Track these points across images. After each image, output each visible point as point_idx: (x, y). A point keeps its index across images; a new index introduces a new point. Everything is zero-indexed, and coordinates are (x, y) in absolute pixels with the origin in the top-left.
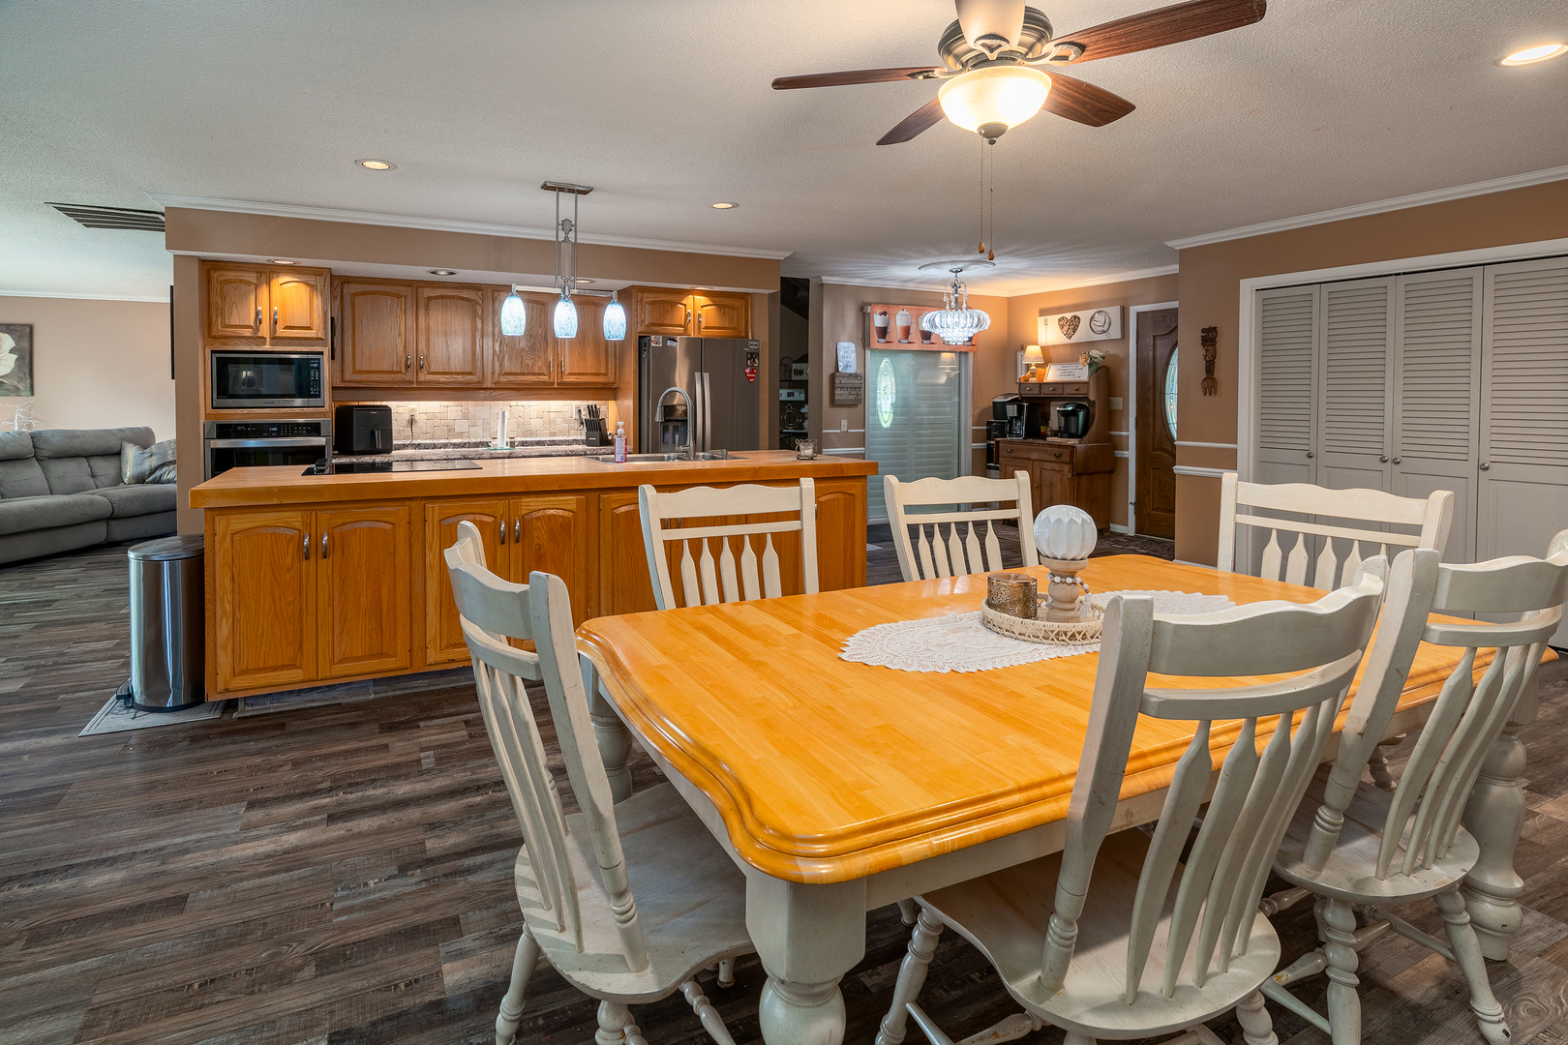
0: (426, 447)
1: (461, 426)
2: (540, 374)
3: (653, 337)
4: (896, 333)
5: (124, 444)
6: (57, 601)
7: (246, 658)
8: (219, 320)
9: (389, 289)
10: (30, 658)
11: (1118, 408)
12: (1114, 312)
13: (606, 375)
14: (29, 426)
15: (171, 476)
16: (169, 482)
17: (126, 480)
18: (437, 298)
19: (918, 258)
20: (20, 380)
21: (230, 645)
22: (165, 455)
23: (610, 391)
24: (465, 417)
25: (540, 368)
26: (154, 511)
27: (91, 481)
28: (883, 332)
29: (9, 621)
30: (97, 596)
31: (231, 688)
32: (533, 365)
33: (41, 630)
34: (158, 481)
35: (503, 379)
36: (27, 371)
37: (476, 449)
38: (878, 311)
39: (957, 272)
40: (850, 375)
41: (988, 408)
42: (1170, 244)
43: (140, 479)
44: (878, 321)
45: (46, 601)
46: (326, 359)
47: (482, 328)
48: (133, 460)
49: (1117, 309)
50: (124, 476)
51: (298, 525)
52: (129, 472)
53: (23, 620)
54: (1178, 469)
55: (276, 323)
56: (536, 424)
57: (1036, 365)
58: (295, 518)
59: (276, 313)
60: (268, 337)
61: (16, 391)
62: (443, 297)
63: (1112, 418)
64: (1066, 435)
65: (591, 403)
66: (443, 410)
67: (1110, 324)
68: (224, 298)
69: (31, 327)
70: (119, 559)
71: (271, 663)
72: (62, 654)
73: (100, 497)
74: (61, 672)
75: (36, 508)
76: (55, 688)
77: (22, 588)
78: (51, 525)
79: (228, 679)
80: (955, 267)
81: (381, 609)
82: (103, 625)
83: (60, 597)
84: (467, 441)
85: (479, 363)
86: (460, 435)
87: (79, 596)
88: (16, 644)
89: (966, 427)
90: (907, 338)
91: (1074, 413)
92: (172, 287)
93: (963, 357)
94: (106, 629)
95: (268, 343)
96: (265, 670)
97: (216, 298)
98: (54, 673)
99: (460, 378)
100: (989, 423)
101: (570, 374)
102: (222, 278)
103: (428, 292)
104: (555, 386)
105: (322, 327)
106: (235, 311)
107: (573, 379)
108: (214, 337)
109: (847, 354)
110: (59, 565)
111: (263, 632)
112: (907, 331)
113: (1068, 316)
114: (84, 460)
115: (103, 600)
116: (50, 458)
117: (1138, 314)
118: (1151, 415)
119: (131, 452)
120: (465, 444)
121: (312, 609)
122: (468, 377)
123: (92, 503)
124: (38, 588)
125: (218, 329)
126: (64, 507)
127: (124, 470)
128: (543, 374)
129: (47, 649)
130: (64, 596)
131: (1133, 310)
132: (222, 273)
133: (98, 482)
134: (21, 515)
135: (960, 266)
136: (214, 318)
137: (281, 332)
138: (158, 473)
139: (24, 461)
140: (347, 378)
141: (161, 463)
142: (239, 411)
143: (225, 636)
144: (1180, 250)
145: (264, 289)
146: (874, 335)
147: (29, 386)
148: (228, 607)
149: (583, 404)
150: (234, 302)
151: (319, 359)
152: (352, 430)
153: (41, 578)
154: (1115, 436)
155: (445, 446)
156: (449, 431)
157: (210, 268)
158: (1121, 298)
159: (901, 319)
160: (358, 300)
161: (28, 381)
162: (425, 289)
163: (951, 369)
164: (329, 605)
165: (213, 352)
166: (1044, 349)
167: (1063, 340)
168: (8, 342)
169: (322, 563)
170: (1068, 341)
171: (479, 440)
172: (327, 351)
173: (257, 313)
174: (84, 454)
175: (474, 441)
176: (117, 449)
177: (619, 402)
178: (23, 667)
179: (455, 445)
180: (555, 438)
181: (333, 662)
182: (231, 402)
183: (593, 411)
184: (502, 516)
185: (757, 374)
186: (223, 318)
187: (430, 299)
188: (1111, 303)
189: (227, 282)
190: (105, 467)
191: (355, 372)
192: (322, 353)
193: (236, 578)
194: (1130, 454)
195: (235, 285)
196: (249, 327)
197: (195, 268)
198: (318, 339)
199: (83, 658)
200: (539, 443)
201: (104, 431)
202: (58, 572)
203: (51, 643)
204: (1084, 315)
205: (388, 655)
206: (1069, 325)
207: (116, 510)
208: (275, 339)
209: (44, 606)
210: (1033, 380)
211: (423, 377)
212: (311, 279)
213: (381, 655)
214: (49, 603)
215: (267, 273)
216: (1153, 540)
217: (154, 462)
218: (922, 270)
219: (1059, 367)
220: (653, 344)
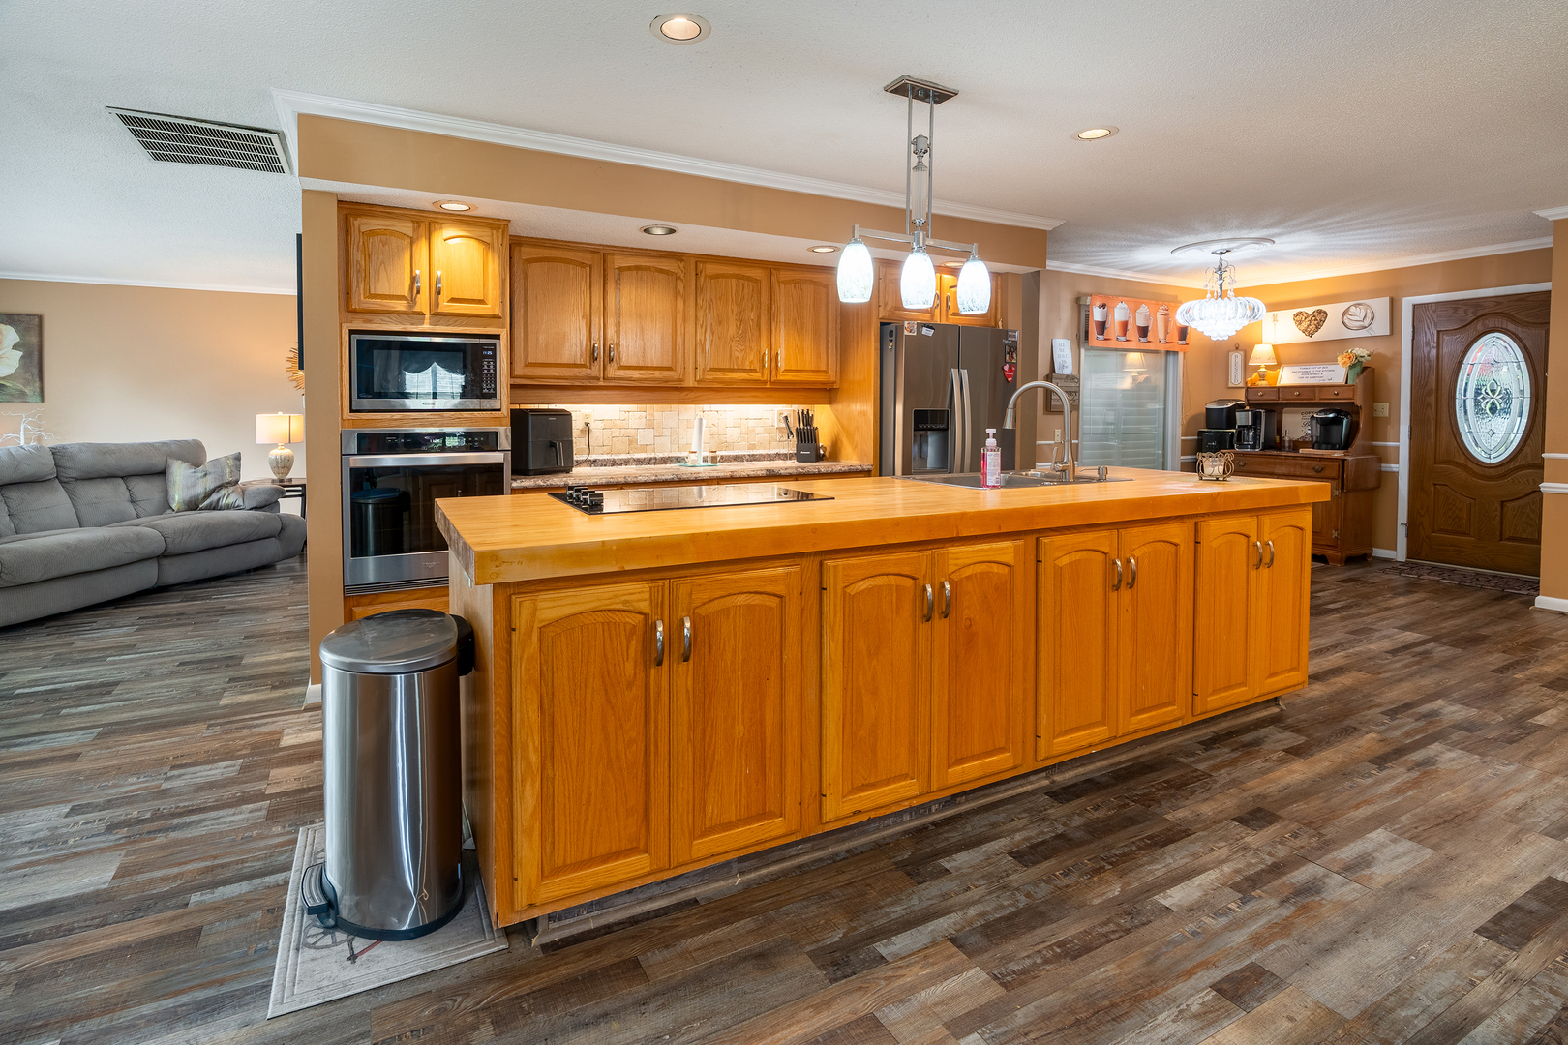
0: (604, 463)
1: (645, 437)
2: (751, 370)
3: (906, 323)
4: (1114, 329)
5: (170, 461)
6: (116, 684)
7: (562, 845)
8: (362, 286)
9: (570, 255)
10: (109, 804)
11: (1381, 415)
12: (1381, 305)
13: (826, 372)
14: (39, 439)
15: (231, 500)
16: (228, 507)
17: (174, 506)
18: (629, 268)
19: (1177, 237)
20: (27, 383)
21: (538, 825)
22: (222, 476)
23: (828, 393)
24: (650, 425)
25: (751, 362)
26: (216, 545)
27: (130, 509)
28: (1102, 327)
29: (54, 724)
30: (172, 674)
31: (538, 901)
32: (744, 359)
33: (111, 741)
34: (214, 507)
35: (710, 376)
36: (35, 371)
37: (663, 466)
38: (1098, 303)
39: (1222, 253)
40: (1067, 376)
41: (1200, 414)
42: (1542, 213)
43: (193, 505)
44: (1097, 315)
45: (102, 685)
46: (503, 346)
47: (684, 309)
48: (183, 482)
49: (1387, 300)
50: (171, 501)
51: (645, 607)
52: (178, 497)
53: (76, 722)
54: (1546, 486)
55: (439, 293)
56: (732, 434)
57: (1267, 367)
58: (637, 594)
59: (438, 281)
60: (427, 313)
61: (22, 396)
62: (637, 268)
63: (1378, 427)
64: (1324, 446)
65: (801, 408)
66: (624, 416)
67: (1373, 318)
68: (368, 256)
69: (40, 318)
70: (181, 610)
71: (602, 850)
72: (163, 794)
73: (146, 530)
74: (173, 835)
75: (68, 546)
76: (176, 877)
77: (60, 661)
78: (89, 568)
79: (533, 887)
80: (1218, 247)
81: (763, 740)
82: (200, 730)
83: (119, 677)
84: (653, 455)
85: (680, 355)
86: (644, 448)
87: (147, 675)
88: (79, 773)
89: (1174, 438)
90: (1125, 335)
91: (1337, 421)
92: (299, 237)
93: (1171, 358)
94: (213, 738)
95: (427, 321)
96: (591, 862)
97: (356, 256)
98: (161, 839)
99: (657, 374)
100: (1200, 433)
101: (786, 371)
102: (364, 229)
103: (620, 262)
104: (768, 386)
105: (499, 300)
106: (383, 274)
107: (789, 377)
108: (355, 311)
109: (1064, 353)
110: (102, 622)
111: (590, 795)
112: (1125, 326)
113: (1310, 310)
114: (121, 481)
115: (187, 681)
116: (77, 479)
117: (1415, 306)
118: (1433, 422)
119: (180, 472)
120: (651, 459)
121: (663, 749)
122: (667, 373)
123: (139, 538)
124: (83, 661)
125: (360, 300)
126: (104, 545)
127: (171, 493)
128: (755, 371)
129: (132, 784)
130: (126, 675)
131: (1407, 303)
132: (364, 220)
133: (140, 510)
134: (48, 556)
135: (1226, 246)
136: (355, 284)
137: (445, 306)
138: (214, 497)
139: (44, 484)
140: (518, 372)
141: (218, 484)
142: (388, 415)
143: (530, 809)
144: (1555, 221)
145: (423, 245)
146: (1093, 330)
147: (38, 390)
148: (534, 758)
149: (790, 410)
150: (383, 262)
151: (494, 345)
152: (527, 442)
153: (82, 643)
154: (1377, 447)
155: (627, 462)
156: (631, 443)
157: (350, 210)
158: (1391, 286)
159: (1119, 313)
160: (535, 268)
161: (37, 384)
162: (616, 257)
163: (1138, 373)
164: (689, 740)
165: (352, 332)
166: (1275, 348)
167: (1303, 338)
168: (11, 335)
169: (682, 668)
170: (1308, 339)
171: (666, 455)
172: (504, 334)
173: (414, 279)
174: (121, 474)
175: (661, 455)
176: (161, 467)
177: (839, 407)
178: (102, 826)
179: (639, 462)
180: (755, 452)
181: (693, 837)
182: (378, 403)
183: (806, 419)
184: (925, 576)
185: (1015, 372)
186: (367, 284)
187: (621, 269)
188: (1375, 294)
189: (372, 233)
190: (144, 489)
191: (528, 365)
192: (497, 337)
193: (546, 707)
194: (1401, 468)
195: (384, 238)
196: (402, 298)
197: (332, 212)
198: (494, 317)
199: (201, 799)
200: (737, 458)
201: (145, 444)
202: (104, 633)
203: (136, 769)
204: (1334, 310)
205: (771, 815)
206: (1310, 321)
207: (170, 546)
208: (437, 315)
209: (101, 694)
210: (1263, 384)
211: (613, 372)
212: (485, 234)
213: (763, 815)
214: (106, 688)
215: (426, 222)
216: (1436, 567)
217: (210, 483)
218: (1176, 253)
219: (1297, 368)
220: (906, 333)
